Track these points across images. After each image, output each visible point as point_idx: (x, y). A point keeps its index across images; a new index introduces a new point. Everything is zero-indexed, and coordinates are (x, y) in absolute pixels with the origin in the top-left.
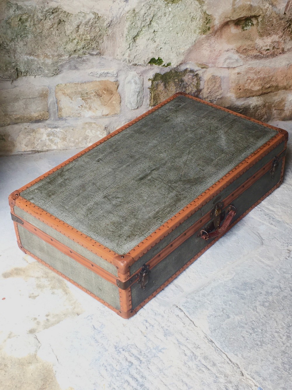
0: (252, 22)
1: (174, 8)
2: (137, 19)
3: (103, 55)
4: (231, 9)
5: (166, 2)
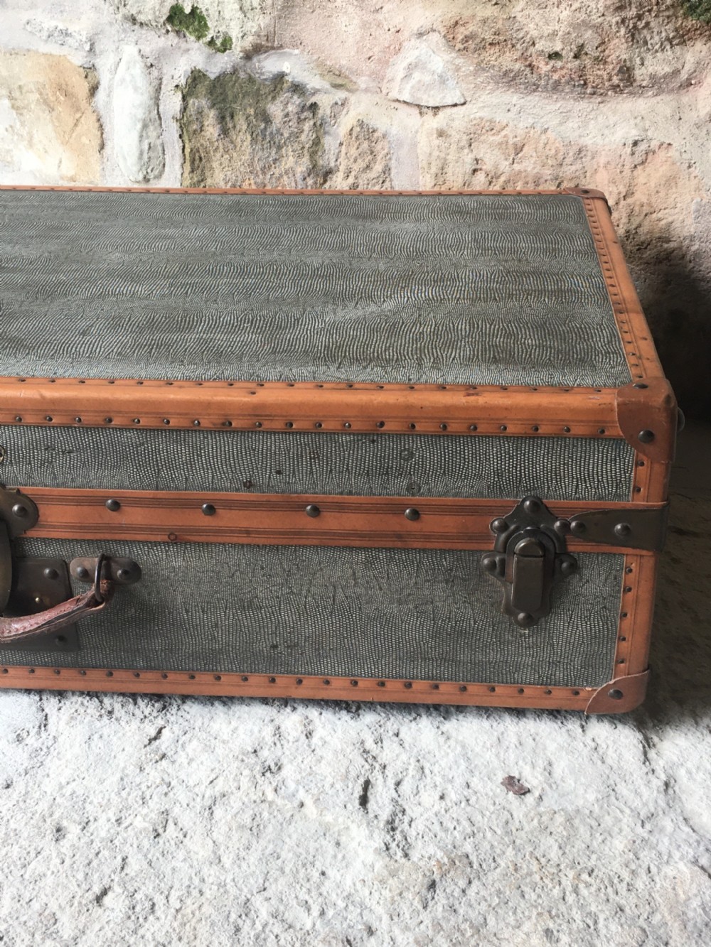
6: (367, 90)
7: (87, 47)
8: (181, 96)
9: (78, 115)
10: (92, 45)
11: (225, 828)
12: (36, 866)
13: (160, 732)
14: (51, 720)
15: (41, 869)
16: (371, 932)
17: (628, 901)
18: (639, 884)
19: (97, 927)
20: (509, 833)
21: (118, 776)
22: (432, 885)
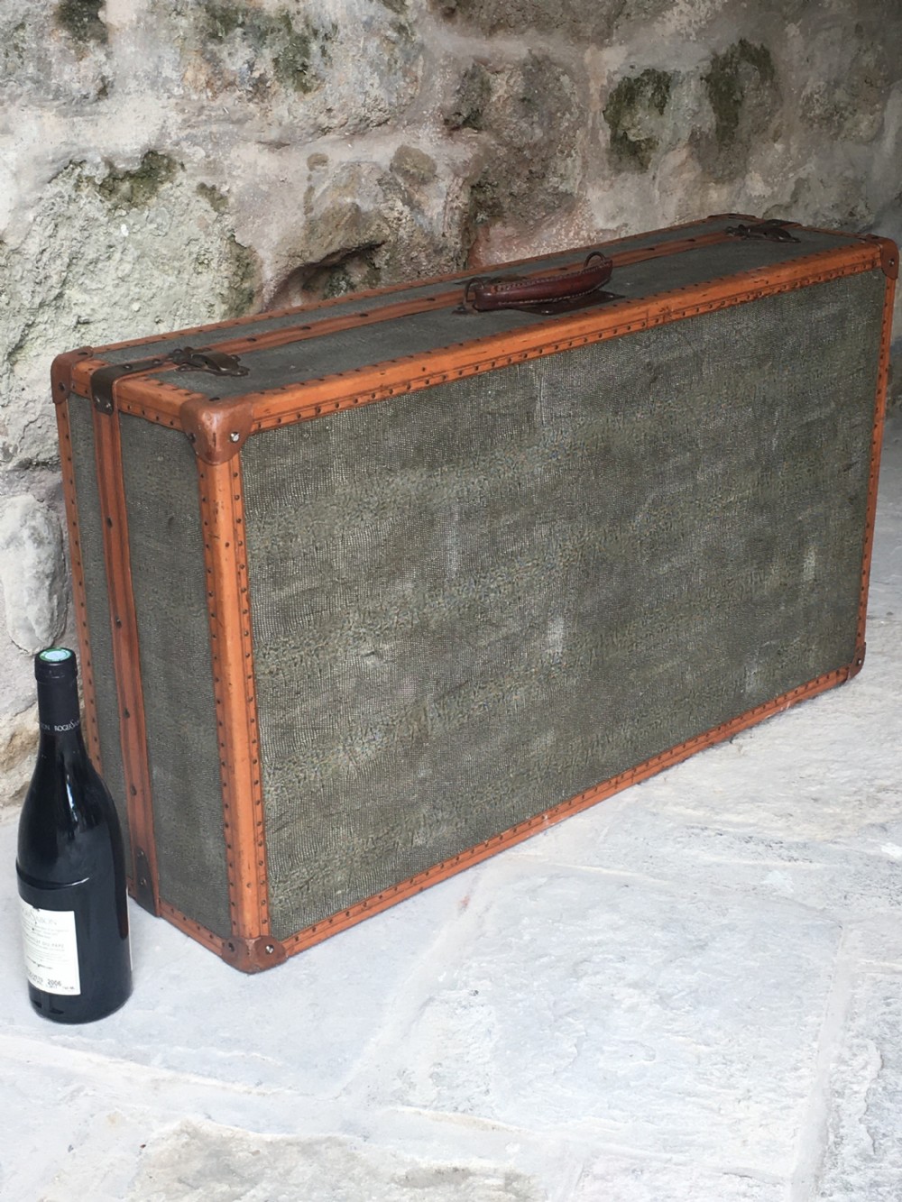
0: (347, 278)
1: (137, 227)
2: (18, 278)
4: (301, 224)
5: (108, 205)
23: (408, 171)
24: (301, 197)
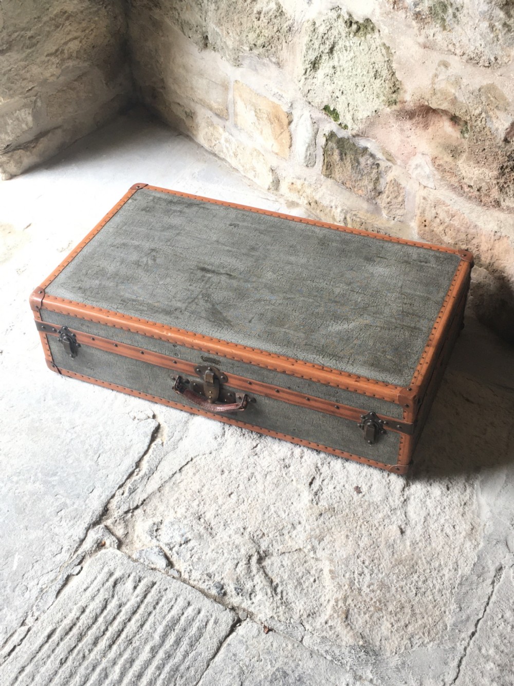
1: (356, 44)
2: (316, 38)
3: (282, 69)
4: (429, 87)
5: (347, 30)
6: (400, 166)
7: (290, 105)
8: (325, 139)
9: (282, 130)
10: (292, 105)
11: (268, 483)
12: (215, 481)
13: (257, 445)
14: (226, 433)
15: (216, 482)
16: (300, 523)
17: (374, 532)
18: (380, 529)
19: (228, 503)
20: (349, 504)
21: (242, 458)
22: (321, 515)
23: (489, 97)
24: (431, 75)
